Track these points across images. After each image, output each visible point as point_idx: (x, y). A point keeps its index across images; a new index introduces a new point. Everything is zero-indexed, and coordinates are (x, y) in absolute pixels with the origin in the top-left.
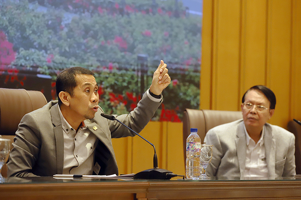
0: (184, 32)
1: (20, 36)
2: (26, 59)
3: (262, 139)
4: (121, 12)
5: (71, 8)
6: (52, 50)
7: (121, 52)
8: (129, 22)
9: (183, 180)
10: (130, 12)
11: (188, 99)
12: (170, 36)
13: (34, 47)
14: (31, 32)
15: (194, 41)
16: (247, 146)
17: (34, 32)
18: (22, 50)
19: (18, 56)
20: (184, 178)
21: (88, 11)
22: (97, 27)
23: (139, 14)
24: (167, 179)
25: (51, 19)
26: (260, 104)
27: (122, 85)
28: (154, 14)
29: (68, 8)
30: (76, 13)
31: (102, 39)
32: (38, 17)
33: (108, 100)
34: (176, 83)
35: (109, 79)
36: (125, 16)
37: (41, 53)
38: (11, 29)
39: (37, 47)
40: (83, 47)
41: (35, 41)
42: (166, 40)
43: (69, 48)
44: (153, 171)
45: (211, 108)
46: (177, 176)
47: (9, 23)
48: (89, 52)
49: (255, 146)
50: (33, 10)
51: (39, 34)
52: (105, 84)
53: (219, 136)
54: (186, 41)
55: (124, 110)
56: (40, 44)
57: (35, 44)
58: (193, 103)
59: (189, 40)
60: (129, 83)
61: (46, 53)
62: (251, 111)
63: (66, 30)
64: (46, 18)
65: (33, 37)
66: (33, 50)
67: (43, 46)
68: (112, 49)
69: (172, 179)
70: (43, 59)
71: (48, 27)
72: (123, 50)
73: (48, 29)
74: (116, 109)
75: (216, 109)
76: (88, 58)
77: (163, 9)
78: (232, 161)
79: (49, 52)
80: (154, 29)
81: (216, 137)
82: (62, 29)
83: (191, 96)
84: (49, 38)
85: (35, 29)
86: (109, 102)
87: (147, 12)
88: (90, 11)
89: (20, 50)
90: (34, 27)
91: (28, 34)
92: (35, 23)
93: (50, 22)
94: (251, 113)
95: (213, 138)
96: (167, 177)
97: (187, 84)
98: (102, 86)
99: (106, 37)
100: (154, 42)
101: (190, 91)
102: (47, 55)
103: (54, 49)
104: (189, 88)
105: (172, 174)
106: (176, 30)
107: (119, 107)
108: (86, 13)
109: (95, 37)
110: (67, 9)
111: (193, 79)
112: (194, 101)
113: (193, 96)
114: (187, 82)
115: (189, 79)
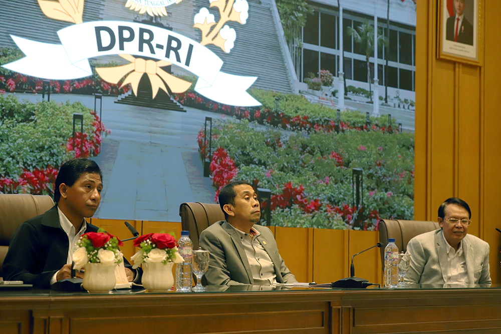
0: (397, 146)
1: (241, 153)
2: (247, 175)
3: (461, 248)
4: (337, 129)
5: (288, 126)
6: (271, 165)
7: (337, 166)
8: (345, 139)
9: (379, 288)
10: (344, 128)
11: (402, 209)
12: (385, 150)
13: (254, 163)
14: (251, 149)
15: (407, 154)
16: (448, 254)
17: (254, 149)
18: (243, 166)
19: (239, 171)
20: (379, 287)
21: (305, 129)
22: (314, 143)
23: (354, 130)
24: (362, 287)
25: (270, 137)
26: (464, 218)
27: (338, 197)
28: (368, 130)
29: (286, 127)
30: (293, 130)
31: (319, 154)
32: (258, 136)
33: (325, 211)
34: (390, 194)
35: (326, 192)
36: (341, 133)
37: (261, 168)
38: (232, 147)
39: (257, 162)
40: (301, 162)
41: (255, 158)
42: (380, 155)
43: (287, 163)
44: (349, 280)
46: (372, 284)
47: (230, 141)
48: (307, 167)
49: (454, 255)
50: (253, 129)
51: (258, 151)
52: (322, 196)
53: (422, 245)
54: (399, 155)
55: (340, 220)
56: (260, 161)
57: (255, 160)
58: (407, 213)
59: (402, 154)
60: (345, 195)
61: (266, 168)
62: (457, 226)
63: (284, 147)
64: (266, 136)
65: (252, 154)
66: (253, 166)
67: (262, 162)
68: (328, 163)
69: (368, 288)
70: (263, 174)
71: (267, 144)
72: (339, 164)
73: (268, 146)
74: (333, 219)
76: (306, 172)
77: (377, 125)
78: (435, 267)
79: (268, 167)
80: (369, 144)
81: (420, 246)
82: (280, 146)
83: (405, 207)
84: (268, 155)
85: (255, 147)
86: (326, 213)
87: (362, 128)
88: (307, 129)
89: (241, 166)
90: (255, 145)
91: (248, 151)
92: (255, 140)
93: (269, 140)
94: (457, 227)
95: (416, 246)
96: (362, 285)
97: (401, 195)
98: (319, 198)
99: (322, 153)
100: (369, 157)
101: (404, 201)
102: (267, 170)
103: (273, 164)
104: (402, 199)
105: (368, 283)
106: (390, 144)
107: (335, 218)
108: (303, 131)
109: (311, 153)
110: (284, 127)
111: (406, 190)
112: (408, 211)
113: (407, 207)
114: (400, 193)
115: (403, 191)
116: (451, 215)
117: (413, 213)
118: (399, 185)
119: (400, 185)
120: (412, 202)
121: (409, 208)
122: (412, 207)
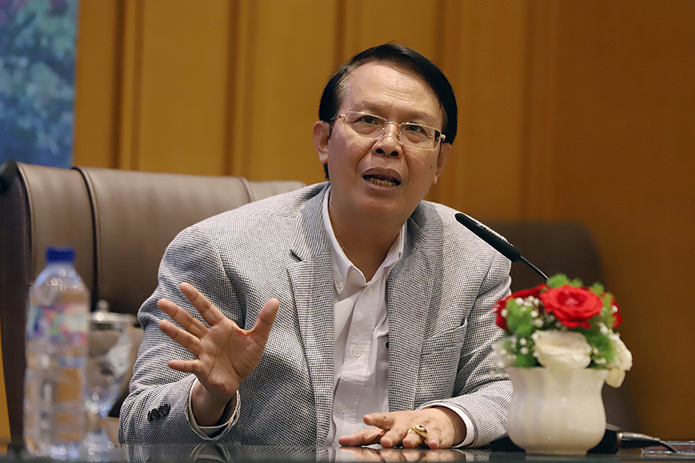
11: (25, 123)
45: (115, 164)
58: (45, 141)
62: (379, 145)
75: (135, 167)
83: (36, 114)
94: (380, 151)
97: (23, 62)
101: (31, 89)
104: (28, 78)
111: (44, 42)
112: (47, 131)
113: (44, 114)
114: (20, 53)
115: (31, 42)
116: (358, 99)
117: (69, 140)
118: (12, 17)
119: (20, 18)
120: (68, 93)
121: (54, 118)
122: (68, 118)
